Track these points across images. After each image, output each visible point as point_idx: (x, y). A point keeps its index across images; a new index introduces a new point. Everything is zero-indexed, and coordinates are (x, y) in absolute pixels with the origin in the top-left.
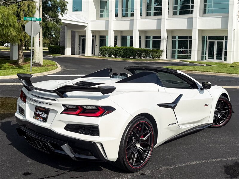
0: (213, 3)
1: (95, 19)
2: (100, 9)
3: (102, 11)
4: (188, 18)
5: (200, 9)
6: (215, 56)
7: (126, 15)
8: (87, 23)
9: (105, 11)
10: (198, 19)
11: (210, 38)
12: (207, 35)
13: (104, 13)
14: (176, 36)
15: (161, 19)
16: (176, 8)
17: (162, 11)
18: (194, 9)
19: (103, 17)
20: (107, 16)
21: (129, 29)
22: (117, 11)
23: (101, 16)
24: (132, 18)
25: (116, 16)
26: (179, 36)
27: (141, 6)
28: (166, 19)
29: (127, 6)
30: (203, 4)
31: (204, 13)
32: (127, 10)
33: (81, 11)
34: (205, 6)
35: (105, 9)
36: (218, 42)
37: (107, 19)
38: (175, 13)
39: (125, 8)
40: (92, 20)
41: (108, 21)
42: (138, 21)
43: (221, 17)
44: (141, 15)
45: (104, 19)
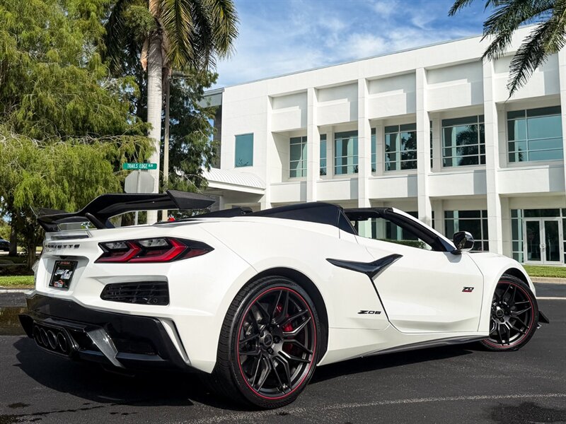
0: (527, 140)
1: (280, 181)
2: (289, 162)
3: (293, 165)
4: (476, 172)
5: (499, 154)
6: (543, 254)
7: (345, 171)
8: (264, 189)
9: (299, 165)
10: (497, 173)
11: (528, 213)
12: (521, 207)
13: (299, 169)
14: (453, 212)
15: (416, 176)
16: (448, 152)
17: (419, 159)
18: (487, 154)
19: (295, 176)
20: (304, 174)
21: (349, 199)
22: (323, 163)
23: (293, 174)
24: (355, 176)
25: (323, 173)
26: (460, 212)
27: (373, 150)
28: (426, 176)
29: (345, 152)
30: (505, 142)
31: (510, 161)
32: (345, 161)
33: (252, 165)
34: (511, 147)
35: (301, 160)
36: (546, 222)
37: (303, 179)
38: (447, 163)
39: (340, 156)
40: (273, 182)
41: (306, 182)
42: (367, 181)
43: (548, 166)
44: (373, 170)
45: (298, 180)
